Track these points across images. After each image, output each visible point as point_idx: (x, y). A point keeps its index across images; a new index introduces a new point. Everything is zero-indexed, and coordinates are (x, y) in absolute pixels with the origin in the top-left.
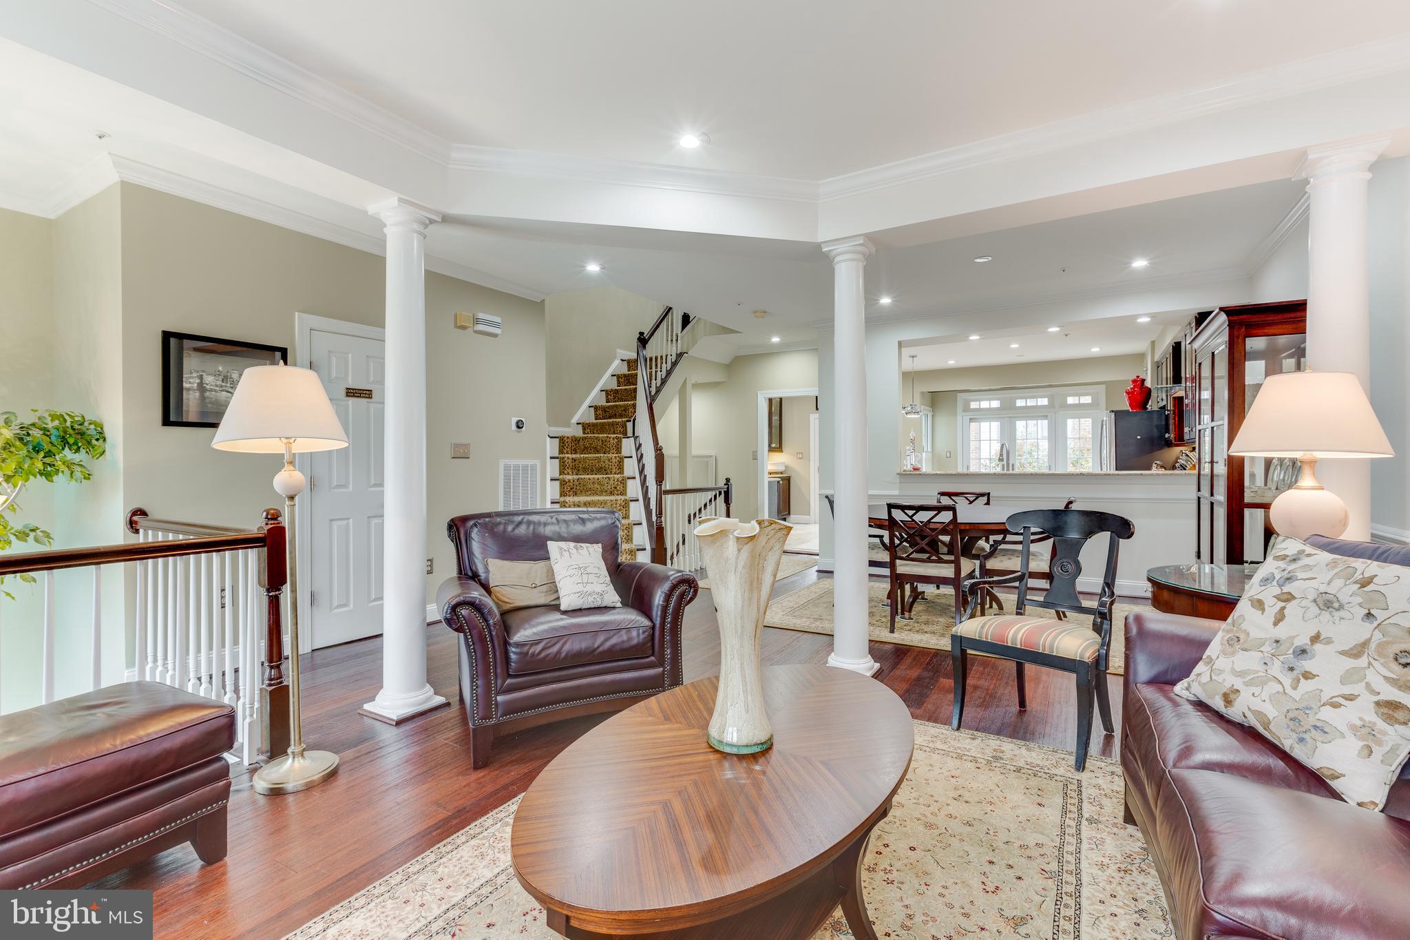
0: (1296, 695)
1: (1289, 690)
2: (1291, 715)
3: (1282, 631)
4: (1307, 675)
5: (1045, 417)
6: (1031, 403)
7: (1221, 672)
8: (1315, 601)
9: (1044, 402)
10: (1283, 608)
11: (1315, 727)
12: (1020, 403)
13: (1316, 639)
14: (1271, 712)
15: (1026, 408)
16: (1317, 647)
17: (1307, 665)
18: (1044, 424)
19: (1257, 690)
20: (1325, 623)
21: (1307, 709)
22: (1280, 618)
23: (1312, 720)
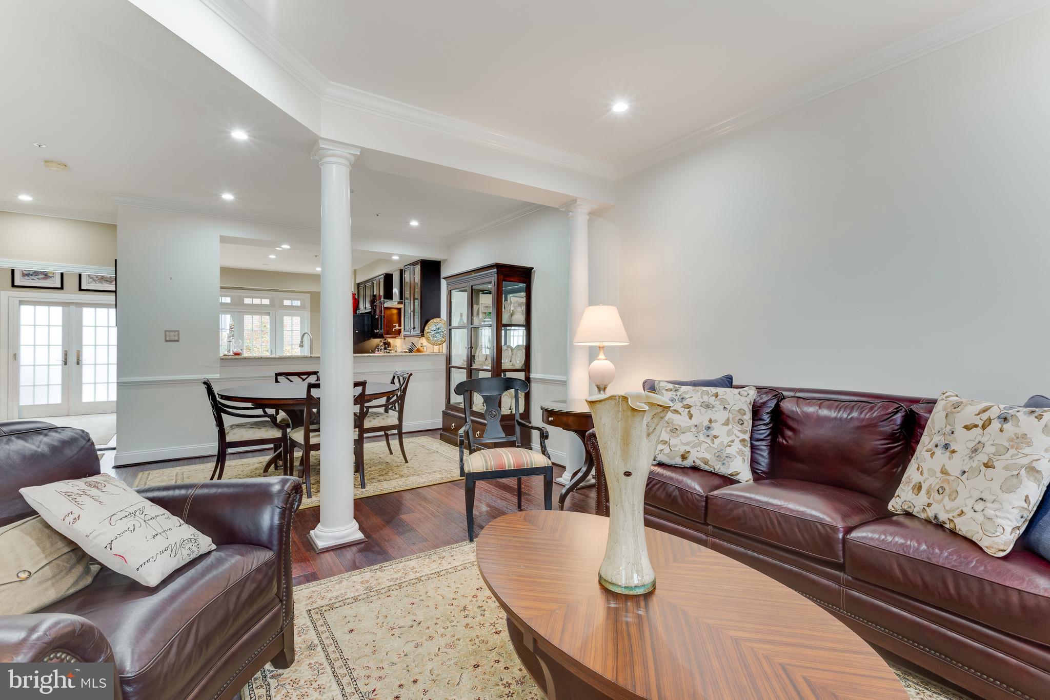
0: (715, 446)
1: (712, 445)
2: (717, 455)
3: (695, 421)
4: (715, 437)
5: (268, 314)
6: (257, 301)
7: (676, 446)
8: (701, 406)
9: (266, 302)
10: (689, 411)
11: (727, 457)
12: (247, 301)
13: (710, 421)
14: (708, 456)
15: (253, 305)
16: (713, 424)
17: (713, 432)
18: (266, 319)
19: (698, 449)
20: (710, 414)
21: (721, 450)
22: (691, 417)
23: (724, 455)
